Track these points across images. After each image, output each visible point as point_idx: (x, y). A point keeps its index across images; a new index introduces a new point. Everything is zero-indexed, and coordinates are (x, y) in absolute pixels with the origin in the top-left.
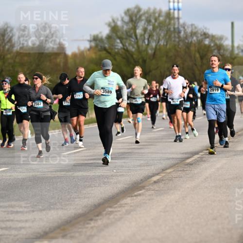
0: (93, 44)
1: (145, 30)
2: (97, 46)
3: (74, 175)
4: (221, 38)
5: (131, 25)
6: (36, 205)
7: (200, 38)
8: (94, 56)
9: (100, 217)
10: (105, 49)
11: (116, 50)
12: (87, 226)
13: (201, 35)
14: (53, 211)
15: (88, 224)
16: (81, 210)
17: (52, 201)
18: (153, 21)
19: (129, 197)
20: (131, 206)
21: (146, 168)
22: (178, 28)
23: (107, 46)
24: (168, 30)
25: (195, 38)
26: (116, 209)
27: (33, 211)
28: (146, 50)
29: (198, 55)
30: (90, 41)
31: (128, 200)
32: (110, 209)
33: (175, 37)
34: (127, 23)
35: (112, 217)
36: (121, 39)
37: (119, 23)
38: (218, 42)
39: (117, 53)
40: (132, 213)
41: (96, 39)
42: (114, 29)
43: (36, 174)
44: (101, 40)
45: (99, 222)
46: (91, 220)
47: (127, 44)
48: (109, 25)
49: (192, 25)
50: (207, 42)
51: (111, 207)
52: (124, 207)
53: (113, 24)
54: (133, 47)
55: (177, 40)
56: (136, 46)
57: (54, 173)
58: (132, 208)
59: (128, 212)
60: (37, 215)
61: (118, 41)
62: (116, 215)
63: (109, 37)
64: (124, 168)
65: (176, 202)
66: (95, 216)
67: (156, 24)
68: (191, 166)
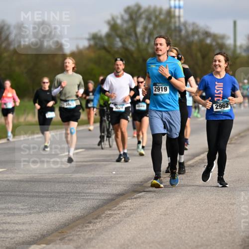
0: (92, 43)
1: (145, 28)
2: (96, 44)
3: (72, 177)
4: (223, 37)
5: (130, 24)
6: (33, 208)
7: (202, 37)
8: (92, 55)
9: (99, 220)
10: (104, 48)
11: (116, 49)
12: (86, 229)
13: (203, 34)
14: (50, 214)
15: (86, 227)
16: (79, 213)
17: (50, 203)
18: (153, 19)
19: (129, 199)
20: (131, 209)
21: (146, 170)
22: (179, 27)
23: (106, 44)
24: (169, 29)
25: (196, 37)
26: (115, 212)
27: (30, 214)
28: (146, 49)
29: (199, 55)
30: (89, 40)
31: (128, 203)
32: (109, 212)
33: (176, 36)
34: (126, 22)
35: (111, 219)
36: (120, 37)
37: (119, 21)
38: (220, 41)
39: (117, 52)
40: (132, 216)
41: (95, 37)
42: (114, 27)
43: (34, 175)
44: (100, 39)
45: (98, 225)
46: (90, 223)
47: (127, 43)
48: (109, 23)
49: (194, 24)
50: (208, 41)
51: (110, 210)
52: (123, 209)
53: (112, 22)
54: (133, 46)
55: (178, 39)
56: (135, 45)
57: (52, 175)
58: (132, 211)
59: (128, 215)
60: (34, 218)
61: (118, 39)
62: (115, 218)
63: (108, 36)
64: (123, 170)
65: (177, 205)
66: (93, 219)
67: (157, 22)
68: (192, 168)
